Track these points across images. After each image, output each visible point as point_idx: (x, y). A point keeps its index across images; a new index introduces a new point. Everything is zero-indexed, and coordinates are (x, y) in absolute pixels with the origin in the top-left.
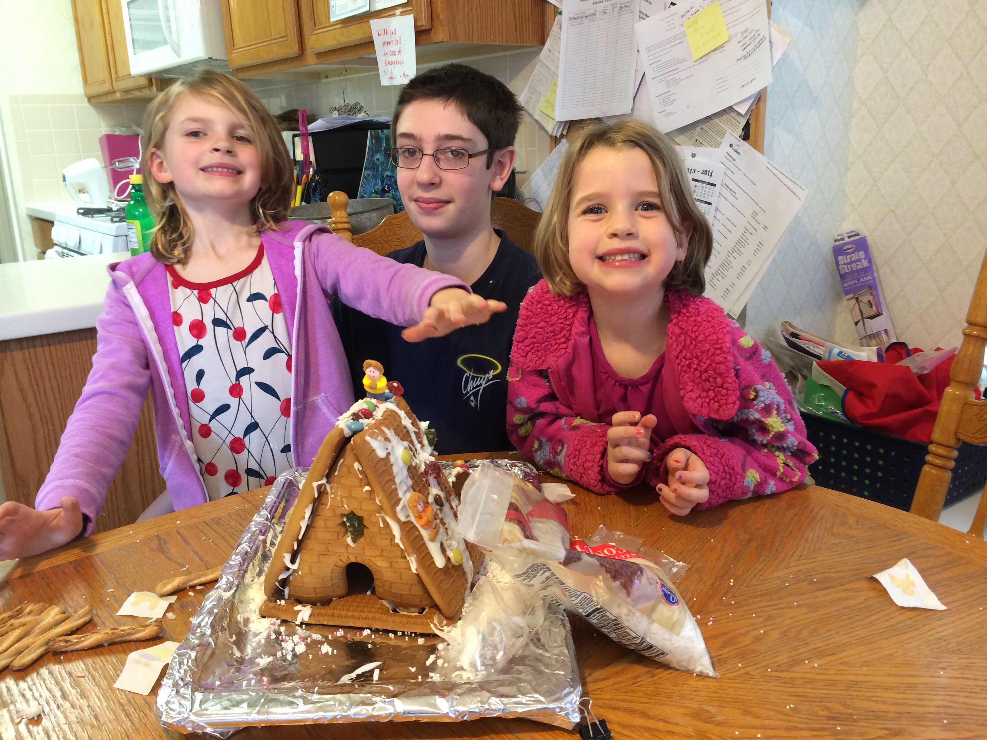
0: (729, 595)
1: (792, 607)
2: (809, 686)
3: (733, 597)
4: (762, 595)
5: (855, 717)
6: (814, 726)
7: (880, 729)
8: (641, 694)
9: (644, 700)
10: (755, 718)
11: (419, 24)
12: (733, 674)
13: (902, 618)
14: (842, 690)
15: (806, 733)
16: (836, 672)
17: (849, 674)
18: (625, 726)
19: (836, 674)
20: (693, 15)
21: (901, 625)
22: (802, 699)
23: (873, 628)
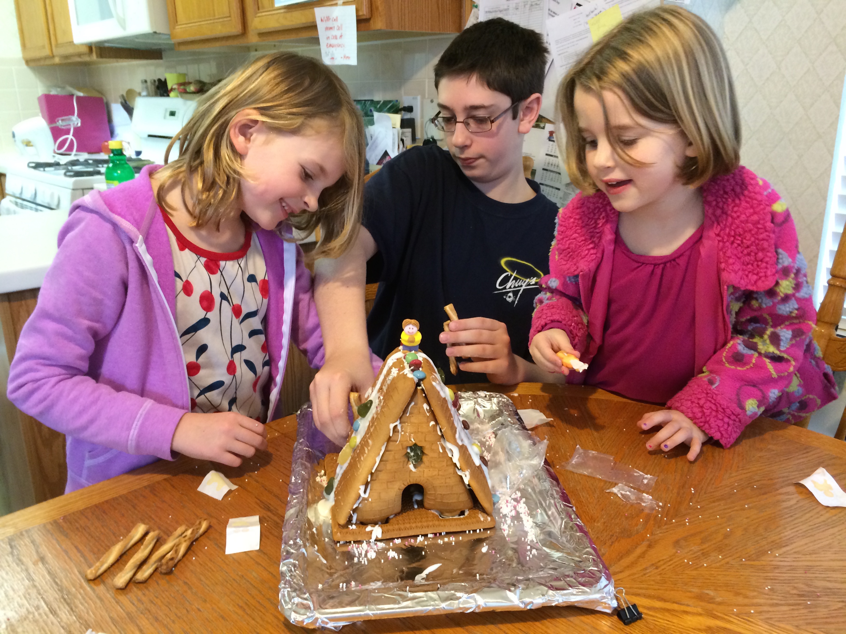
0: (694, 500)
1: (744, 509)
2: (777, 571)
3: (697, 502)
4: (719, 500)
5: (819, 594)
6: (790, 602)
7: (839, 602)
8: (652, 583)
9: (656, 587)
10: (744, 598)
11: (361, 13)
12: (718, 564)
13: (828, 515)
14: (802, 573)
15: (785, 608)
16: (794, 559)
17: (802, 561)
18: (649, 608)
19: (794, 561)
20: (596, 15)
21: (830, 520)
22: (774, 581)
23: (811, 523)
